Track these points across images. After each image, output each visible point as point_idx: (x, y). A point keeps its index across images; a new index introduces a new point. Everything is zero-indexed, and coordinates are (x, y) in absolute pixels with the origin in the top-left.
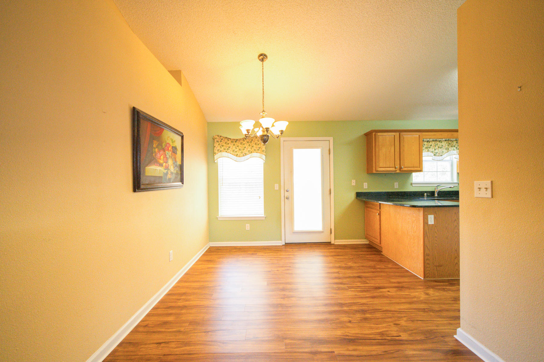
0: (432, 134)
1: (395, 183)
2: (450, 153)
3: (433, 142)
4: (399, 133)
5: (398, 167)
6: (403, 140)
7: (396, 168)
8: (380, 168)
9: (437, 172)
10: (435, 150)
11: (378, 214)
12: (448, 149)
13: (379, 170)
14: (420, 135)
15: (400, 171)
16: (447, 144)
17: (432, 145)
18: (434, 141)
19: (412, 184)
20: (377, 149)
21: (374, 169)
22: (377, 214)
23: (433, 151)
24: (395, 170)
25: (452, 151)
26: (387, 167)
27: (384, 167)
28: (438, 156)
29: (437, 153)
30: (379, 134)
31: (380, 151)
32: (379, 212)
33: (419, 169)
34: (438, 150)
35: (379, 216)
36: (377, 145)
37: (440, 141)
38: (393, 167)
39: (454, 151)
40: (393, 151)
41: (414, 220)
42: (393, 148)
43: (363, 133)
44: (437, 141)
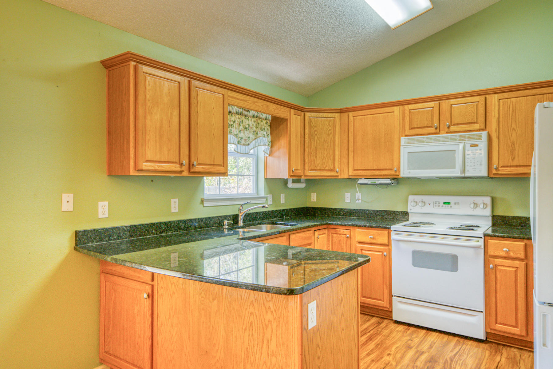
0: (242, 98)
1: (173, 200)
2: (259, 142)
3: (237, 116)
4: (189, 79)
5: (185, 162)
6: (196, 98)
7: (181, 165)
8: (148, 161)
9: (238, 175)
10: (239, 132)
11: (148, 295)
12: (257, 134)
13: (144, 168)
14: (225, 96)
15: (189, 171)
16: (255, 124)
17: (236, 122)
18: (238, 114)
19: (202, 201)
20: (141, 111)
21: (132, 163)
22: (145, 295)
23: (237, 135)
24: (179, 169)
25: (261, 138)
26: (162, 160)
27: (158, 159)
28: (244, 145)
29: (242, 138)
30: (146, 69)
31: (148, 117)
32: (148, 289)
33: (221, 169)
34: (244, 133)
35: (150, 301)
36: (140, 98)
37: (246, 116)
38: (175, 163)
39: (264, 139)
40: (176, 120)
41: (269, 321)
42: (176, 113)
43: (100, 60)
44: (243, 115)
